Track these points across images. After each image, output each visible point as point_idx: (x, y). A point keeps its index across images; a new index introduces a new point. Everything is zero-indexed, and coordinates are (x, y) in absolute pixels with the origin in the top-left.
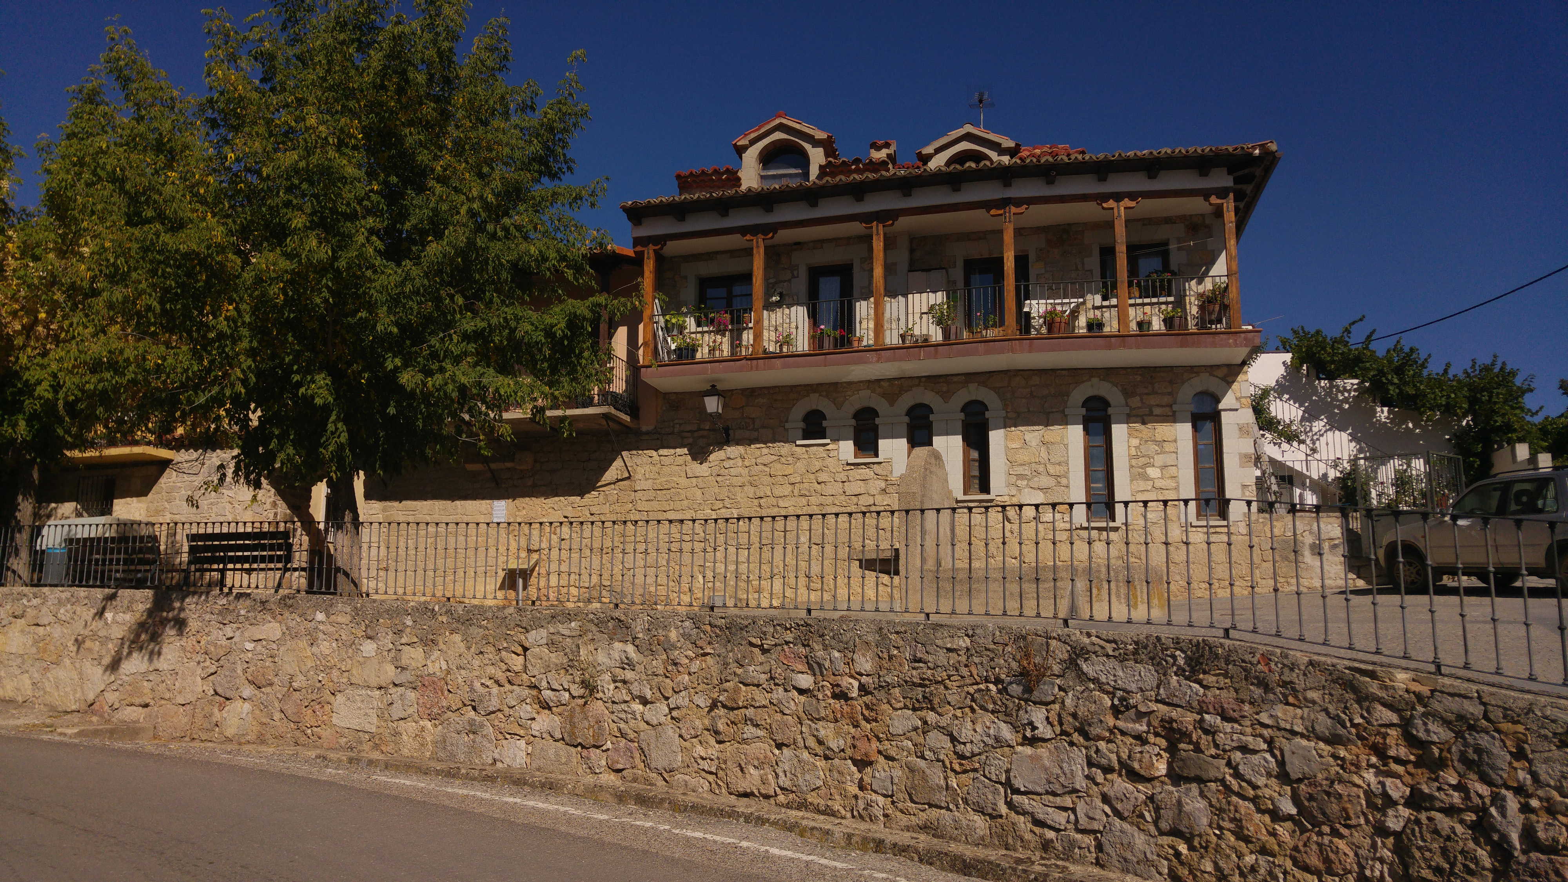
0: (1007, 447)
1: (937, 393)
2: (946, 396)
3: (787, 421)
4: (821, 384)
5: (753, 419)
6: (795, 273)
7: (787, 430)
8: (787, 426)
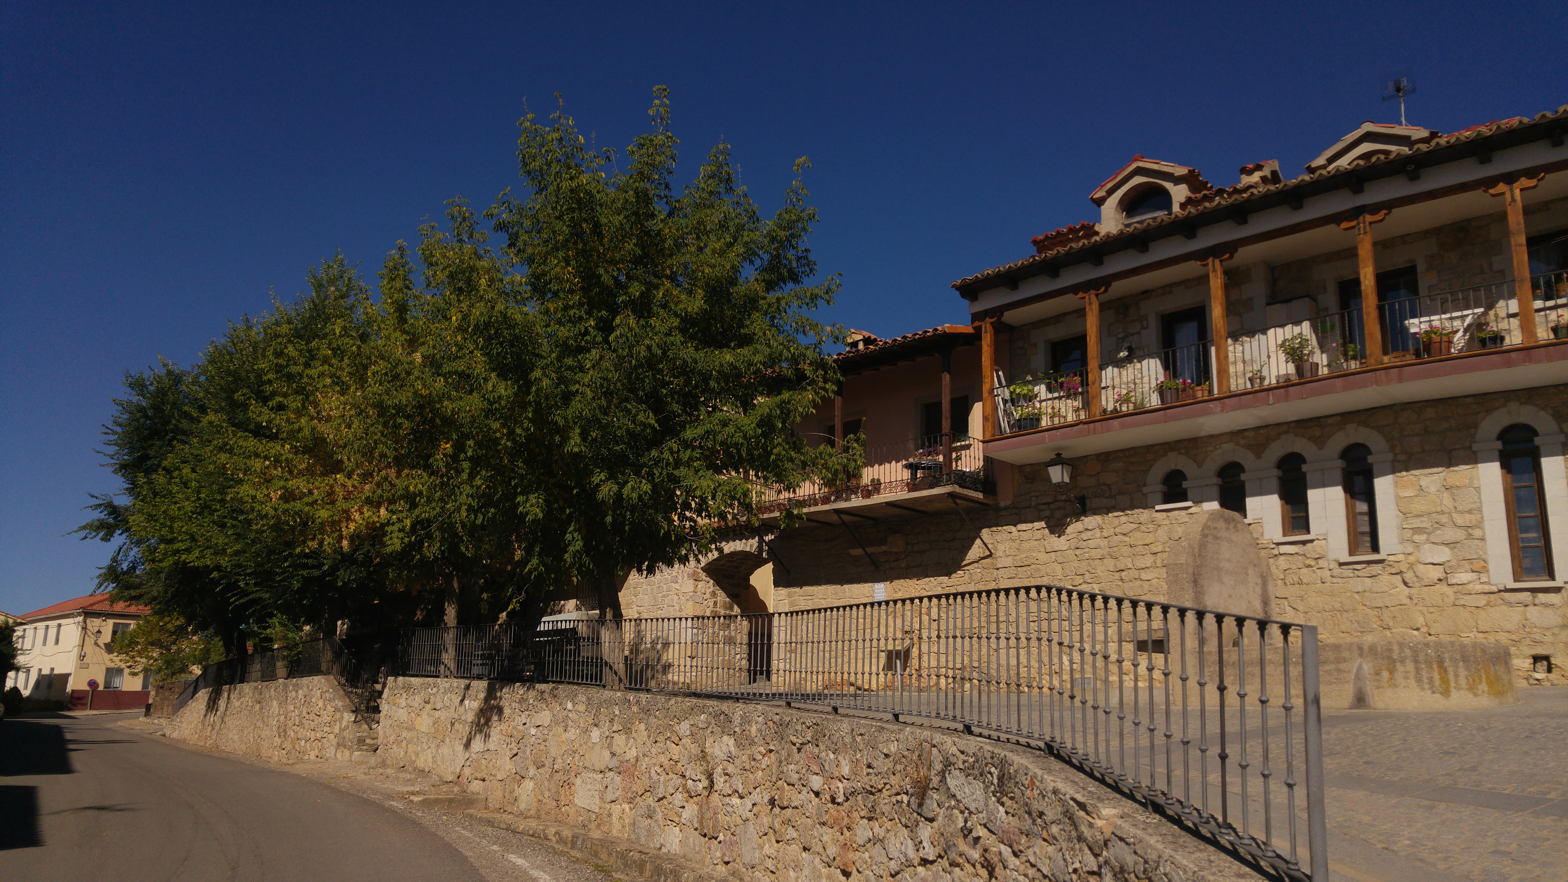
0: (1397, 496)
1: (1309, 439)
2: (1320, 442)
3: (1145, 485)
4: (1180, 441)
5: (1109, 486)
6: (1145, 323)
7: (1145, 495)
8: (1145, 490)
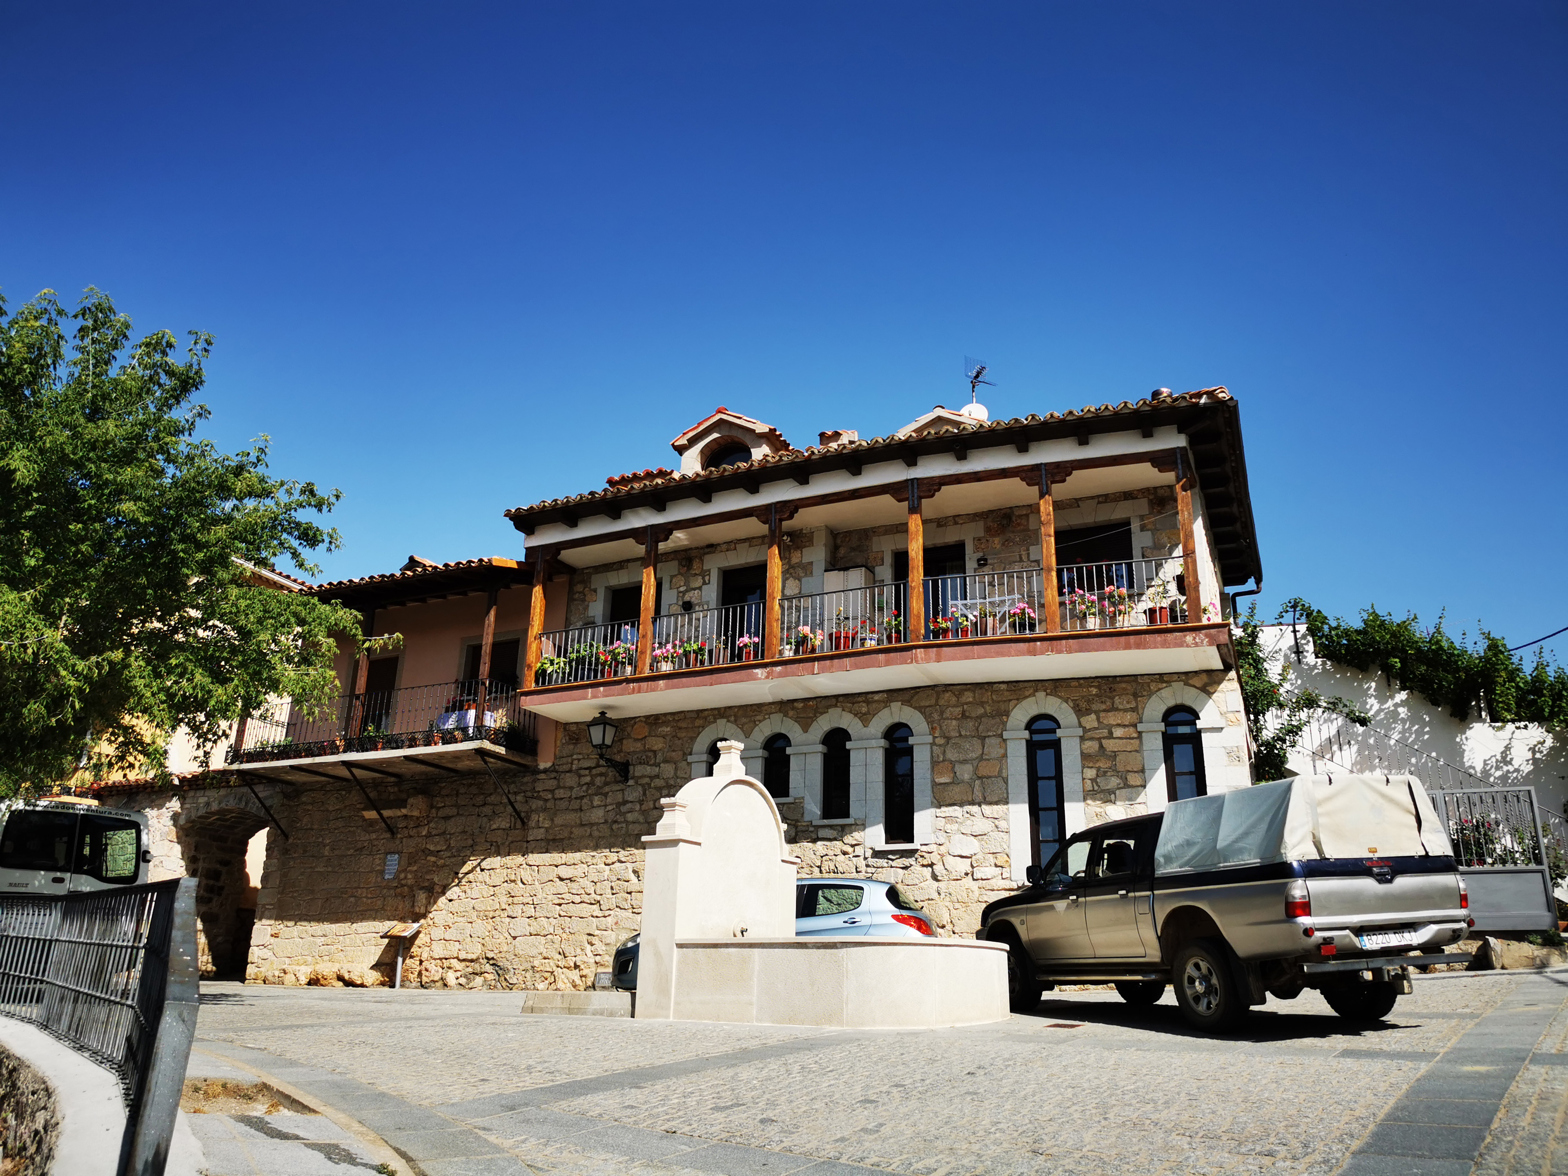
0: (933, 781)
1: (856, 715)
2: (865, 718)
3: (691, 754)
4: (730, 707)
5: (655, 752)
6: (707, 578)
7: (689, 764)
8: (690, 759)
